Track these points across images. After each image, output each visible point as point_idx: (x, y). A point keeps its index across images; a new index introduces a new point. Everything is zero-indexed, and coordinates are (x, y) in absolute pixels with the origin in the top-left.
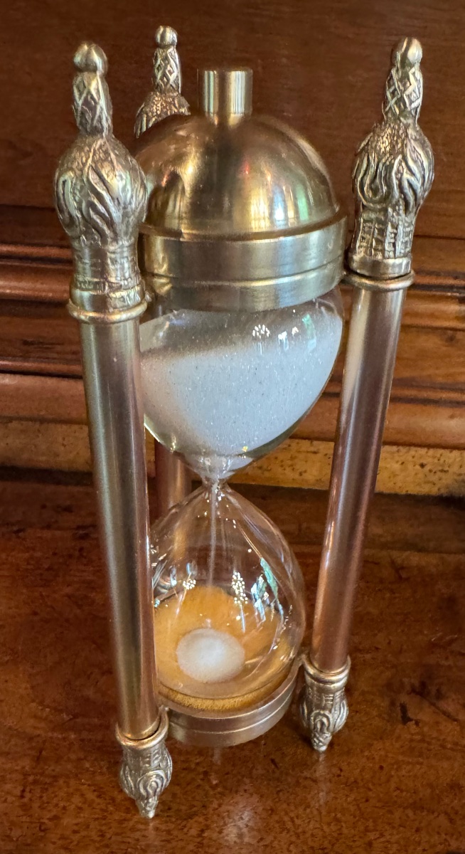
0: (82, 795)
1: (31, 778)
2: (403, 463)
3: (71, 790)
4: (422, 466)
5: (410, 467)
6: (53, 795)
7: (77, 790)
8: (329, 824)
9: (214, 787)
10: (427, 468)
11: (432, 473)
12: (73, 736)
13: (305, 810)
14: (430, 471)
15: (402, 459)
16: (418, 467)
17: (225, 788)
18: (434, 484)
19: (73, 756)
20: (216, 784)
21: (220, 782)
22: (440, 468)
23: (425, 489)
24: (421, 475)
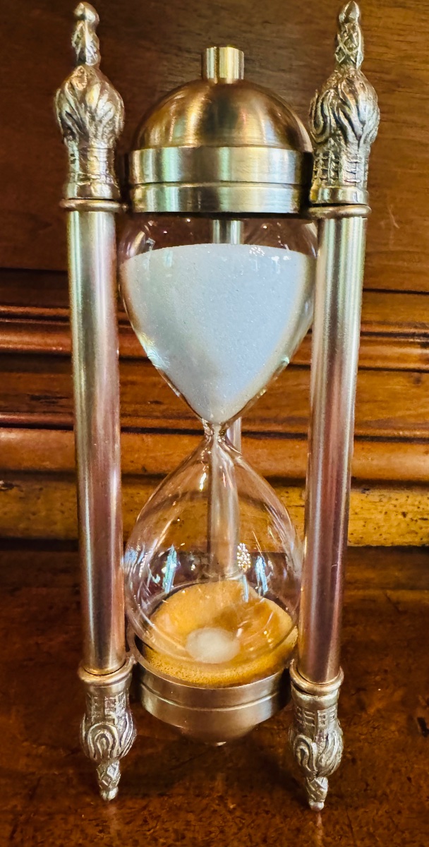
0: (82, 831)
1: (22, 818)
2: (386, 513)
3: (69, 827)
4: (404, 514)
5: (393, 516)
6: (48, 833)
7: (77, 826)
8: (362, 840)
9: (231, 812)
10: (409, 516)
11: (414, 522)
12: (71, 771)
13: (334, 827)
14: (412, 520)
15: (384, 509)
16: (401, 517)
17: (244, 811)
18: (417, 533)
19: (73, 791)
20: (234, 809)
21: (239, 805)
22: (420, 517)
23: (408, 540)
24: (403, 525)
